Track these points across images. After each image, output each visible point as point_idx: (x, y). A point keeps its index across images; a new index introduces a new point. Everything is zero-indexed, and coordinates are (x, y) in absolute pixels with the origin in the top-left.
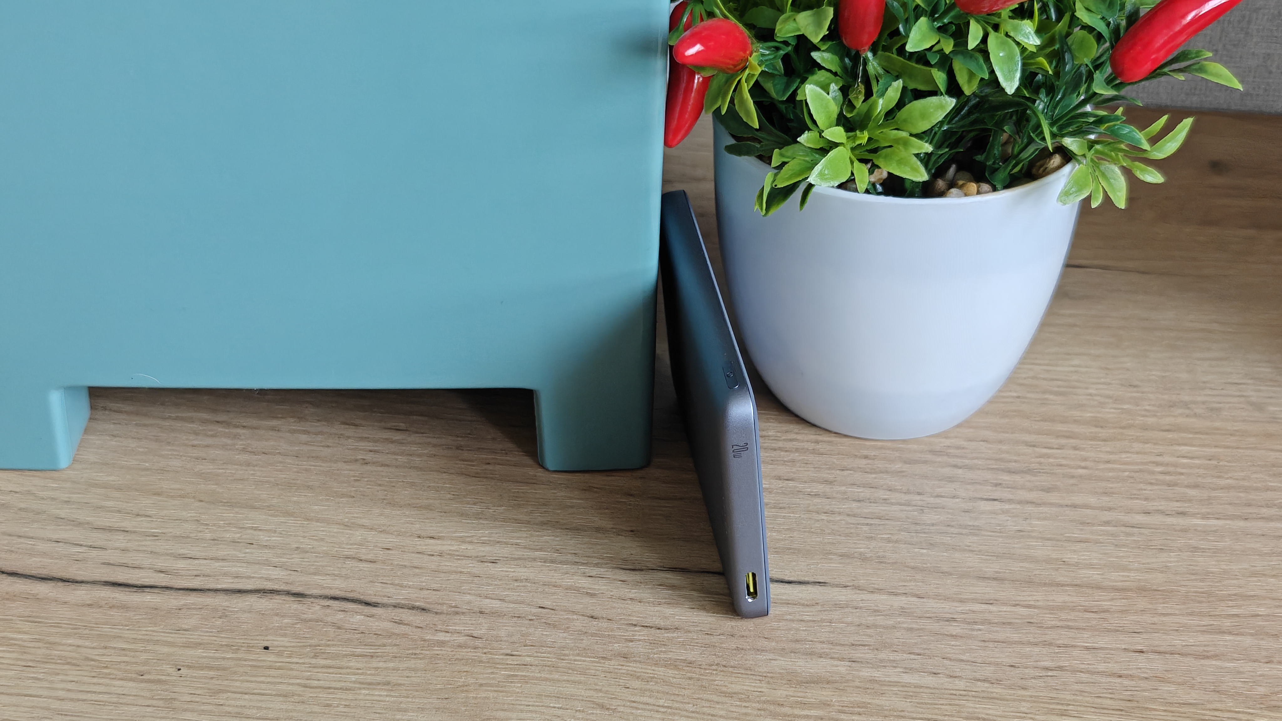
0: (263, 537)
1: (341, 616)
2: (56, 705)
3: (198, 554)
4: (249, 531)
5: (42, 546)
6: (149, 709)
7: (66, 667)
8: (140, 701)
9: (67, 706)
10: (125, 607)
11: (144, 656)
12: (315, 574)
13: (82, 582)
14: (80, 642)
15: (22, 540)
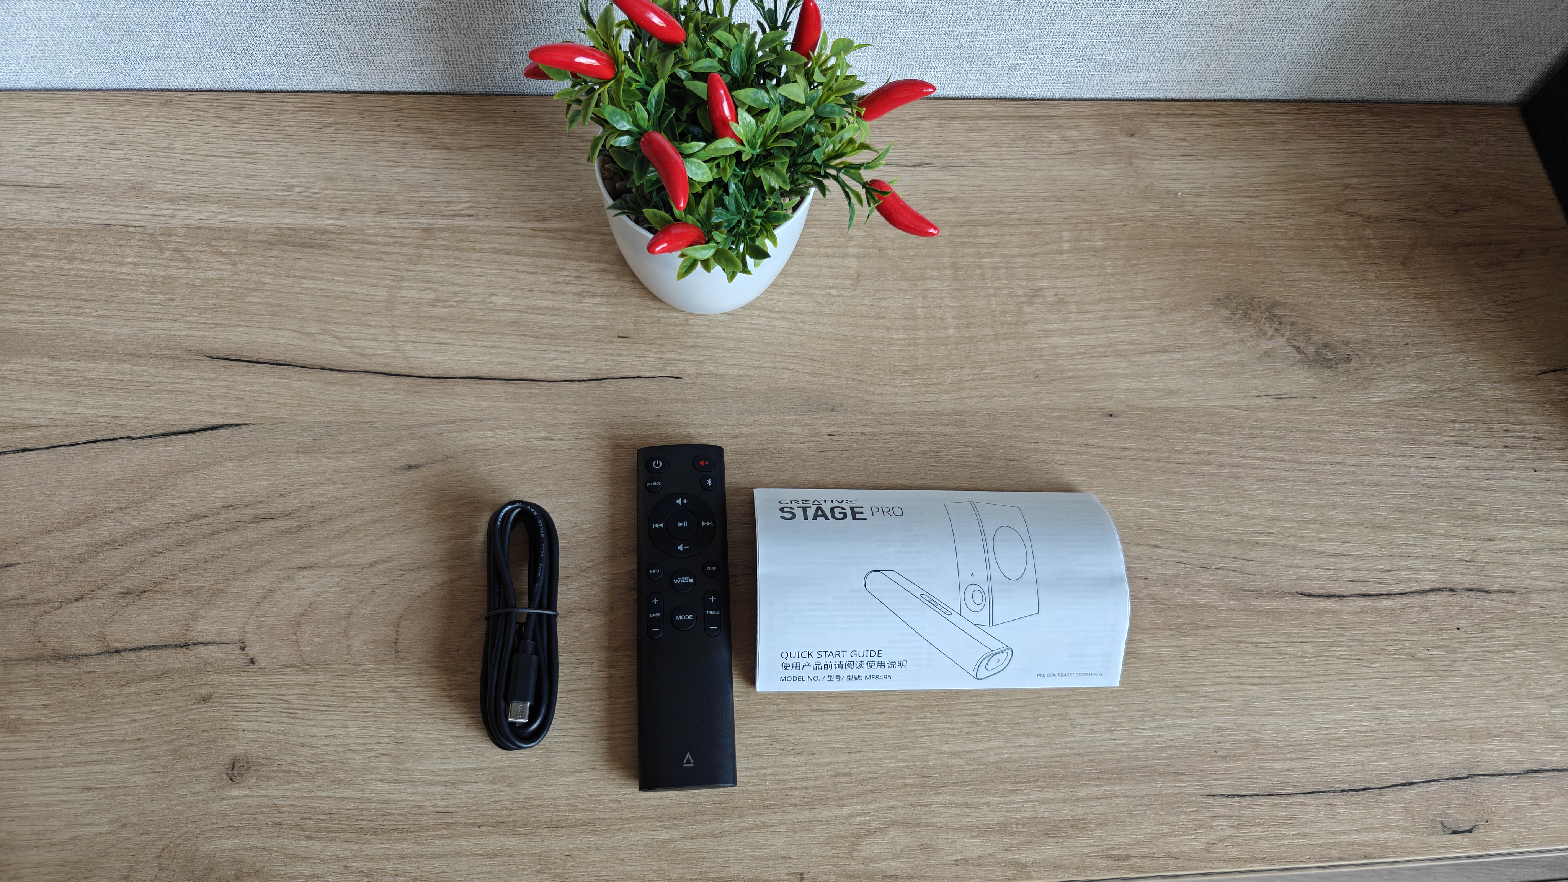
0: (1412, 550)
1: (1479, 602)
2: (1388, 682)
3: (1389, 568)
4: (1403, 547)
5: (1312, 573)
6: (1431, 678)
7: (1377, 656)
8: (1423, 674)
9: (1393, 682)
10: (1379, 611)
11: (1407, 643)
12: (1451, 574)
13: (1347, 596)
14: (1372, 639)
15: (1298, 570)
